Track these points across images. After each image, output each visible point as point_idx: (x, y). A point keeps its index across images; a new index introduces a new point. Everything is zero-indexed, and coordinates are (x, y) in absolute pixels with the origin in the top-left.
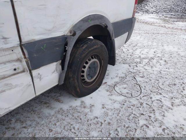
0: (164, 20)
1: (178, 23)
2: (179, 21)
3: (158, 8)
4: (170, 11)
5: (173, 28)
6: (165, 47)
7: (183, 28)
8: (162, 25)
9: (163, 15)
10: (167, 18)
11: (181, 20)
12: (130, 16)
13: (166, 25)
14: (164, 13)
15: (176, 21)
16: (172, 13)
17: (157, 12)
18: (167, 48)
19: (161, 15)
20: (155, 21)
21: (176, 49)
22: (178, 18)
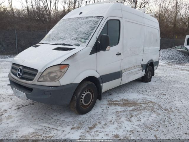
0: (168, 64)
1: (177, 66)
2: (178, 65)
3: (163, 57)
4: (172, 59)
5: (174, 68)
6: (171, 74)
7: (180, 68)
8: (168, 66)
9: (167, 61)
10: (170, 63)
11: (179, 64)
12: (158, 60)
13: (170, 67)
14: (168, 60)
15: (176, 65)
16: (173, 60)
17: (163, 59)
18: (172, 75)
19: (166, 61)
20: (163, 64)
21: (175, 75)
22: (177, 63)
